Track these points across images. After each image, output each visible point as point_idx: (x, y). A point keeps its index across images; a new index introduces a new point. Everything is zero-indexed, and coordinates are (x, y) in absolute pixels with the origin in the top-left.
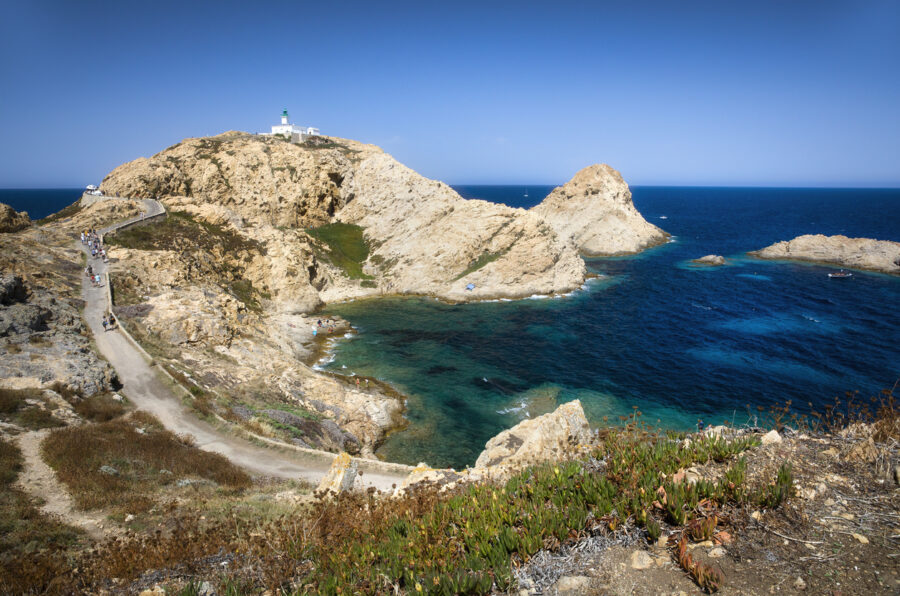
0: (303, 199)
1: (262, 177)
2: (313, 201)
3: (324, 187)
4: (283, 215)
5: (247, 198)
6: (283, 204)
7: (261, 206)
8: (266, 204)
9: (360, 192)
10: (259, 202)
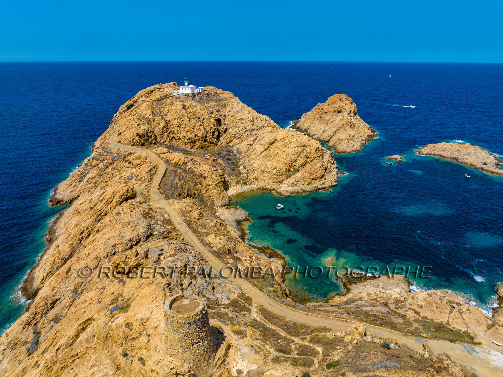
0: (205, 134)
1: (186, 125)
2: (209, 135)
3: (214, 127)
4: (197, 143)
5: (181, 137)
6: (197, 138)
7: (187, 140)
8: (189, 139)
9: (230, 127)
10: (186, 138)
